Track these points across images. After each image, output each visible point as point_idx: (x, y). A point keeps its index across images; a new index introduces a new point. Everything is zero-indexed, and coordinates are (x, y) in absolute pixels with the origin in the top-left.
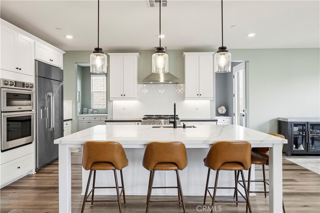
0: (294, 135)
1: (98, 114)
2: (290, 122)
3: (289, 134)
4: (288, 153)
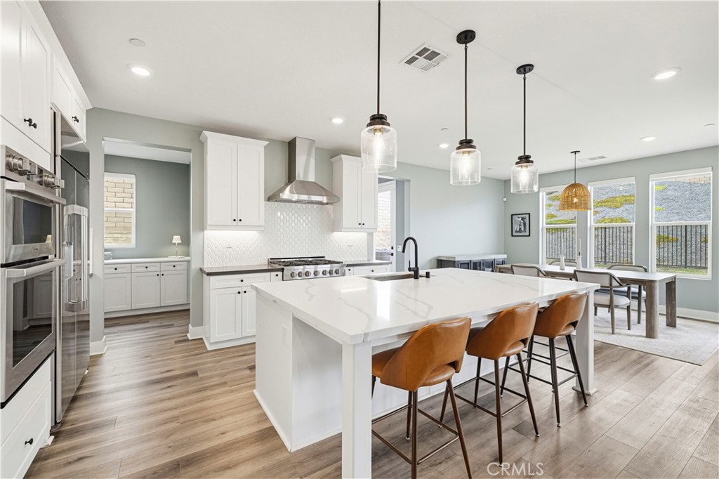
1: (114, 259)
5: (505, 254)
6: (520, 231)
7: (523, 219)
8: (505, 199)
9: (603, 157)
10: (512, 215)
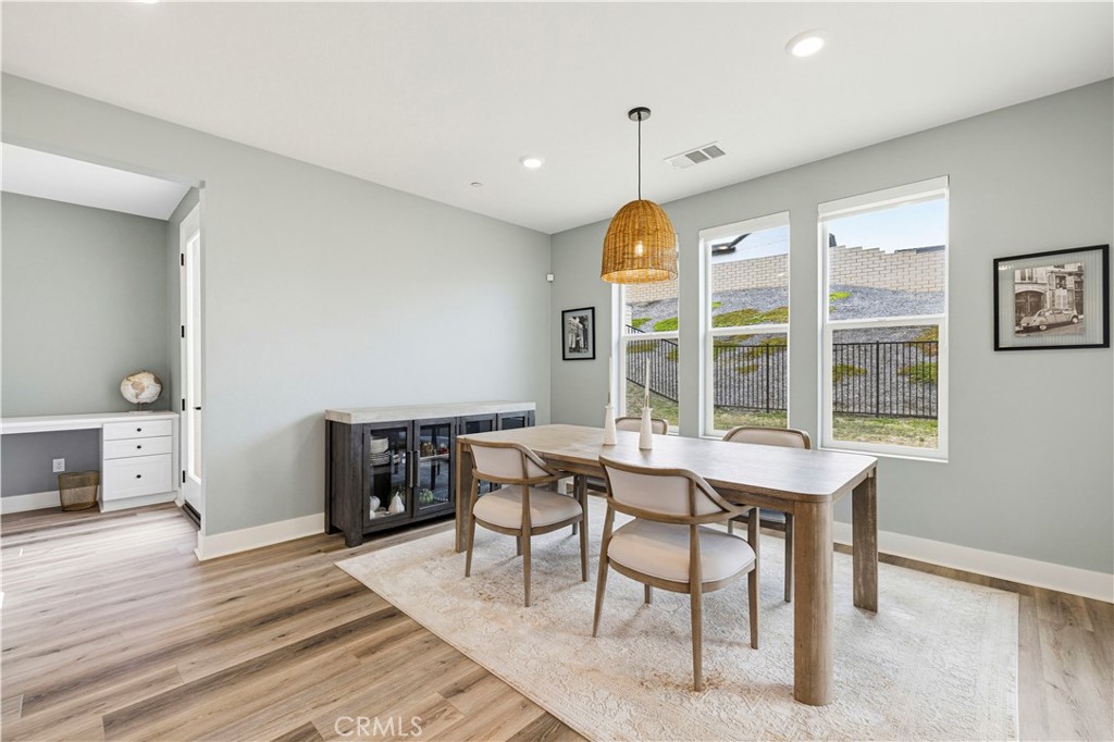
0: (375, 467)
2: (357, 425)
3: (354, 470)
4: (353, 535)
5: (531, 401)
6: (577, 349)
7: (582, 320)
8: (550, 278)
9: (715, 152)
10: (563, 312)
